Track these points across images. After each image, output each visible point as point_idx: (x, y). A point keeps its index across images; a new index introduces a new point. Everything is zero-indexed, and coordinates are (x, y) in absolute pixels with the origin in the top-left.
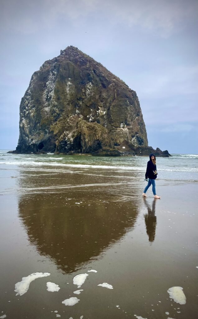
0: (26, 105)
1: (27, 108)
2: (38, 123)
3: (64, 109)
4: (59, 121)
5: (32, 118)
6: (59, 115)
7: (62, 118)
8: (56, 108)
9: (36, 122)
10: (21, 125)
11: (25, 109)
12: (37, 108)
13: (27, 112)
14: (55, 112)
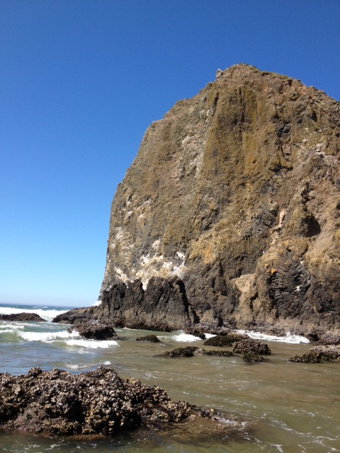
0: (128, 198)
1: (128, 203)
2: (156, 237)
3: (230, 198)
4: (218, 229)
5: (142, 226)
6: (217, 212)
7: (225, 221)
8: (209, 197)
9: (152, 234)
10: (113, 246)
11: (125, 205)
12: (155, 201)
13: (130, 213)
14: (206, 206)
